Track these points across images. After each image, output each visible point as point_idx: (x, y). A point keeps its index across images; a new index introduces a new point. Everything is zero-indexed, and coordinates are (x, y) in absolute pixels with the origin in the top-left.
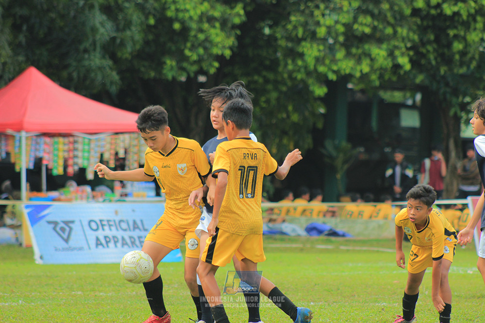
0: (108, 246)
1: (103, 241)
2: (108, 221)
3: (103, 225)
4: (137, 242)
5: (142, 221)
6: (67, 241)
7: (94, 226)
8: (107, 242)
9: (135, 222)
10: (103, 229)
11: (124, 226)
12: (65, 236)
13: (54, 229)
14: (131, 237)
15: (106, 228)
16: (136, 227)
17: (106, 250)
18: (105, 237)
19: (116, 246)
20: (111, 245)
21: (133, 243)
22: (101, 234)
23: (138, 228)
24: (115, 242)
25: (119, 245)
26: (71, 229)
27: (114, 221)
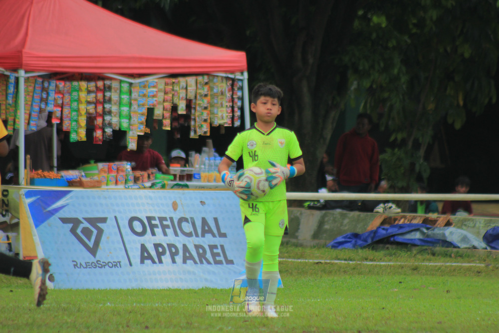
0: (161, 262)
1: (153, 253)
2: (161, 219)
3: (152, 227)
4: (209, 255)
5: (216, 220)
6: (93, 251)
7: (138, 227)
8: (159, 255)
9: (204, 221)
10: (153, 234)
11: (186, 227)
12: (91, 244)
13: (73, 231)
14: (197, 247)
15: (159, 231)
16: (206, 229)
17: (158, 267)
18: (157, 246)
19: (174, 262)
20: (166, 258)
21: (202, 256)
22: (149, 240)
23: (210, 231)
24: (173, 256)
25: (179, 259)
26: (100, 232)
27: (171, 219)
